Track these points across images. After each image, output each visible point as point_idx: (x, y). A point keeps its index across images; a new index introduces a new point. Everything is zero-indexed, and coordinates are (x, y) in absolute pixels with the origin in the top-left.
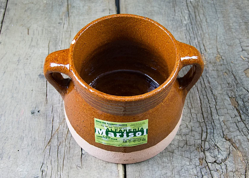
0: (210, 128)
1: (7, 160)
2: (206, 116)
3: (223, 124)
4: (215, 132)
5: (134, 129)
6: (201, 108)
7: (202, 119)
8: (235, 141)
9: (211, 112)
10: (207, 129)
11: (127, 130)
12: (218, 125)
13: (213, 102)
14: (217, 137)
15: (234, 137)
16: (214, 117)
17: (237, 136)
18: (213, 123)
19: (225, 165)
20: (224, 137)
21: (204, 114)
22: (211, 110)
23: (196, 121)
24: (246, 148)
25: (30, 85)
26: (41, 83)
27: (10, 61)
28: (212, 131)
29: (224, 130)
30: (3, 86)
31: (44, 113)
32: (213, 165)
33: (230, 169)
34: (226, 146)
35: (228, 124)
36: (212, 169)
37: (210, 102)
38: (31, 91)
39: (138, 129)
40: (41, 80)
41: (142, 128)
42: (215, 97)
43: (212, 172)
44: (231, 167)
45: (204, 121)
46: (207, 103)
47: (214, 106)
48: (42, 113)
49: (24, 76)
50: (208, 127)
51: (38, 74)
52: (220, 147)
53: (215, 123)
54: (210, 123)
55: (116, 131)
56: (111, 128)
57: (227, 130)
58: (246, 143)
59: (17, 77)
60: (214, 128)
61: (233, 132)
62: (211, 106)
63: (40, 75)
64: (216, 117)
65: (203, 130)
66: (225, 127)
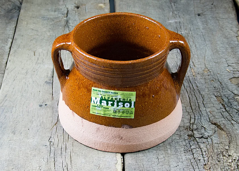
0: (198, 116)
1: (19, 135)
2: (194, 108)
3: (209, 113)
4: (202, 118)
5: (123, 99)
6: (190, 103)
7: (191, 110)
8: (220, 124)
9: (199, 106)
10: (195, 116)
11: (117, 99)
12: (205, 114)
13: (201, 99)
14: (204, 122)
15: (219, 122)
16: (202, 109)
17: (222, 121)
18: (200, 113)
19: (211, 139)
20: (210, 122)
21: (192, 107)
22: (198, 104)
23: (186, 111)
24: (230, 129)
25: (38, 88)
26: (47, 87)
27: (19, 72)
28: (200, 117)
29: (210, 117)
30: (13, 89)
31: (50, 105)
32: (200, 139)
33: (215, 142)
34: (212, 128)
35: (214, 113)
36: (199, 142)
37: (198, 99)
38: (38, 92)
39: (127, 99)
40: (47, 85)
41: (130, 99)
42: (203, 96)
43: (200, 144)
44: (216, 141)
45: (193, 112)
46: (196, 100)
47: (202, 102)
48: (49, 106)
49: (32, 82)
50: (196, 115)
51: (45, 81)
52: (206, 128)
53: (202, 113)
54: (198, 112)
55: (109, 99)
56: (105, 96)
57: (213, 117)
58: (230, 125)
59: (26, 83)
60: (201, 115)
61: (218, 118)
62: (199, 102)
63: (46, 82)
64: (202, 108)
65: (191, 117)
66: (211, 115)
